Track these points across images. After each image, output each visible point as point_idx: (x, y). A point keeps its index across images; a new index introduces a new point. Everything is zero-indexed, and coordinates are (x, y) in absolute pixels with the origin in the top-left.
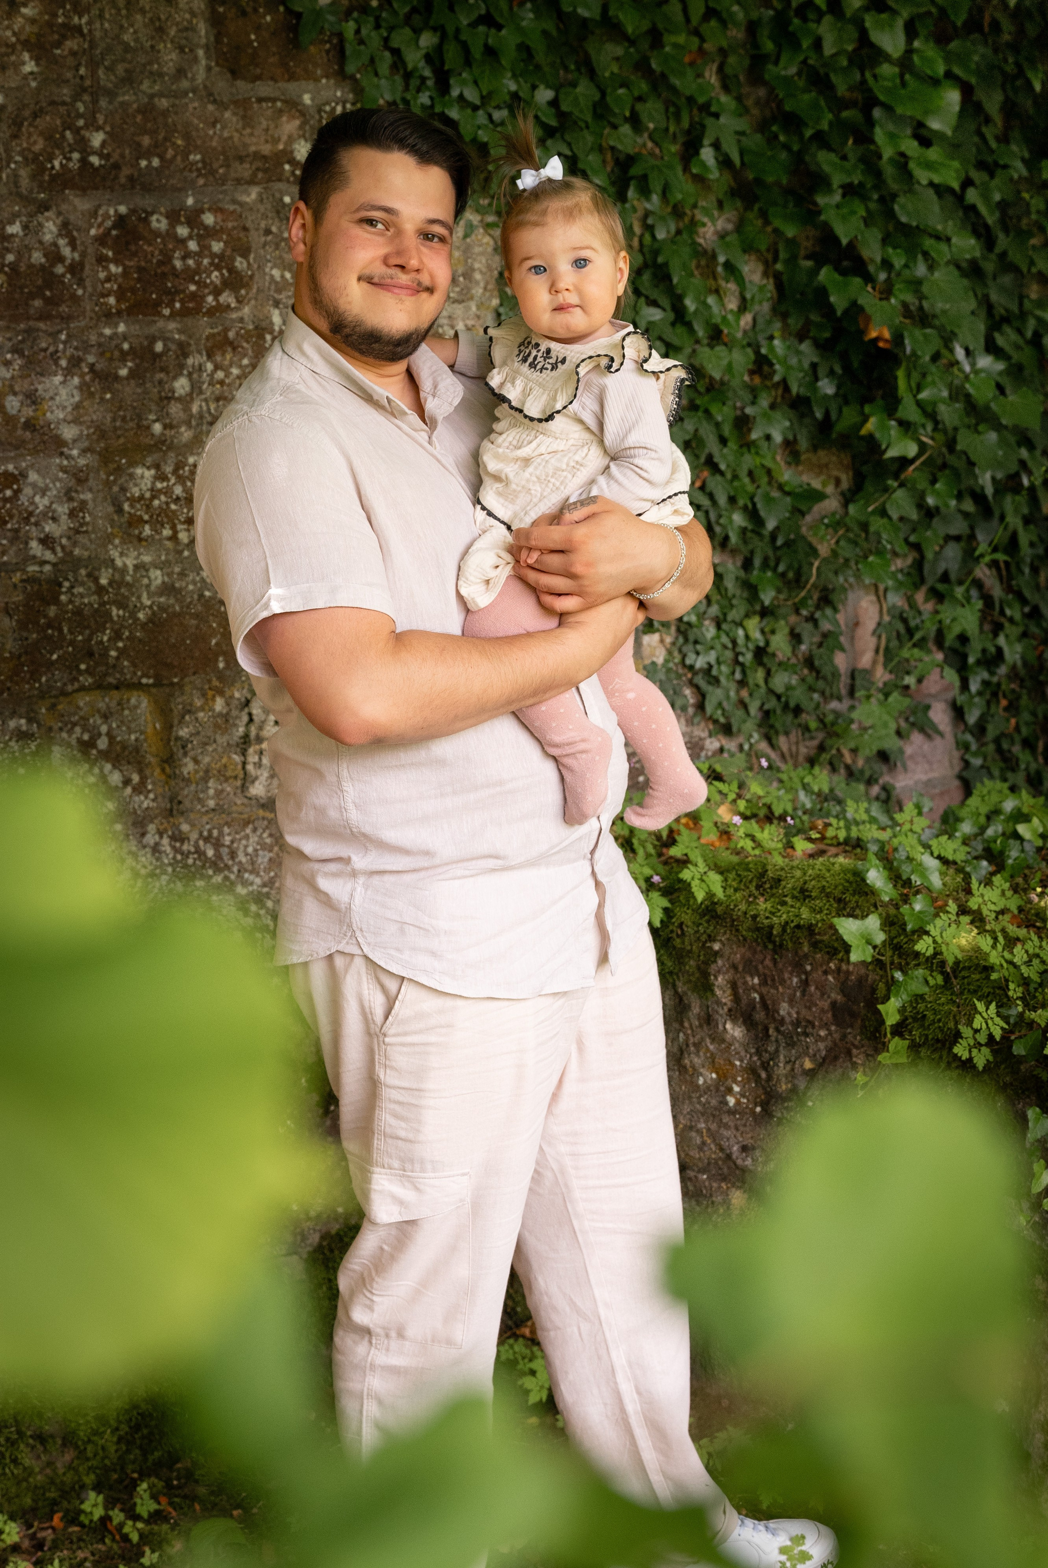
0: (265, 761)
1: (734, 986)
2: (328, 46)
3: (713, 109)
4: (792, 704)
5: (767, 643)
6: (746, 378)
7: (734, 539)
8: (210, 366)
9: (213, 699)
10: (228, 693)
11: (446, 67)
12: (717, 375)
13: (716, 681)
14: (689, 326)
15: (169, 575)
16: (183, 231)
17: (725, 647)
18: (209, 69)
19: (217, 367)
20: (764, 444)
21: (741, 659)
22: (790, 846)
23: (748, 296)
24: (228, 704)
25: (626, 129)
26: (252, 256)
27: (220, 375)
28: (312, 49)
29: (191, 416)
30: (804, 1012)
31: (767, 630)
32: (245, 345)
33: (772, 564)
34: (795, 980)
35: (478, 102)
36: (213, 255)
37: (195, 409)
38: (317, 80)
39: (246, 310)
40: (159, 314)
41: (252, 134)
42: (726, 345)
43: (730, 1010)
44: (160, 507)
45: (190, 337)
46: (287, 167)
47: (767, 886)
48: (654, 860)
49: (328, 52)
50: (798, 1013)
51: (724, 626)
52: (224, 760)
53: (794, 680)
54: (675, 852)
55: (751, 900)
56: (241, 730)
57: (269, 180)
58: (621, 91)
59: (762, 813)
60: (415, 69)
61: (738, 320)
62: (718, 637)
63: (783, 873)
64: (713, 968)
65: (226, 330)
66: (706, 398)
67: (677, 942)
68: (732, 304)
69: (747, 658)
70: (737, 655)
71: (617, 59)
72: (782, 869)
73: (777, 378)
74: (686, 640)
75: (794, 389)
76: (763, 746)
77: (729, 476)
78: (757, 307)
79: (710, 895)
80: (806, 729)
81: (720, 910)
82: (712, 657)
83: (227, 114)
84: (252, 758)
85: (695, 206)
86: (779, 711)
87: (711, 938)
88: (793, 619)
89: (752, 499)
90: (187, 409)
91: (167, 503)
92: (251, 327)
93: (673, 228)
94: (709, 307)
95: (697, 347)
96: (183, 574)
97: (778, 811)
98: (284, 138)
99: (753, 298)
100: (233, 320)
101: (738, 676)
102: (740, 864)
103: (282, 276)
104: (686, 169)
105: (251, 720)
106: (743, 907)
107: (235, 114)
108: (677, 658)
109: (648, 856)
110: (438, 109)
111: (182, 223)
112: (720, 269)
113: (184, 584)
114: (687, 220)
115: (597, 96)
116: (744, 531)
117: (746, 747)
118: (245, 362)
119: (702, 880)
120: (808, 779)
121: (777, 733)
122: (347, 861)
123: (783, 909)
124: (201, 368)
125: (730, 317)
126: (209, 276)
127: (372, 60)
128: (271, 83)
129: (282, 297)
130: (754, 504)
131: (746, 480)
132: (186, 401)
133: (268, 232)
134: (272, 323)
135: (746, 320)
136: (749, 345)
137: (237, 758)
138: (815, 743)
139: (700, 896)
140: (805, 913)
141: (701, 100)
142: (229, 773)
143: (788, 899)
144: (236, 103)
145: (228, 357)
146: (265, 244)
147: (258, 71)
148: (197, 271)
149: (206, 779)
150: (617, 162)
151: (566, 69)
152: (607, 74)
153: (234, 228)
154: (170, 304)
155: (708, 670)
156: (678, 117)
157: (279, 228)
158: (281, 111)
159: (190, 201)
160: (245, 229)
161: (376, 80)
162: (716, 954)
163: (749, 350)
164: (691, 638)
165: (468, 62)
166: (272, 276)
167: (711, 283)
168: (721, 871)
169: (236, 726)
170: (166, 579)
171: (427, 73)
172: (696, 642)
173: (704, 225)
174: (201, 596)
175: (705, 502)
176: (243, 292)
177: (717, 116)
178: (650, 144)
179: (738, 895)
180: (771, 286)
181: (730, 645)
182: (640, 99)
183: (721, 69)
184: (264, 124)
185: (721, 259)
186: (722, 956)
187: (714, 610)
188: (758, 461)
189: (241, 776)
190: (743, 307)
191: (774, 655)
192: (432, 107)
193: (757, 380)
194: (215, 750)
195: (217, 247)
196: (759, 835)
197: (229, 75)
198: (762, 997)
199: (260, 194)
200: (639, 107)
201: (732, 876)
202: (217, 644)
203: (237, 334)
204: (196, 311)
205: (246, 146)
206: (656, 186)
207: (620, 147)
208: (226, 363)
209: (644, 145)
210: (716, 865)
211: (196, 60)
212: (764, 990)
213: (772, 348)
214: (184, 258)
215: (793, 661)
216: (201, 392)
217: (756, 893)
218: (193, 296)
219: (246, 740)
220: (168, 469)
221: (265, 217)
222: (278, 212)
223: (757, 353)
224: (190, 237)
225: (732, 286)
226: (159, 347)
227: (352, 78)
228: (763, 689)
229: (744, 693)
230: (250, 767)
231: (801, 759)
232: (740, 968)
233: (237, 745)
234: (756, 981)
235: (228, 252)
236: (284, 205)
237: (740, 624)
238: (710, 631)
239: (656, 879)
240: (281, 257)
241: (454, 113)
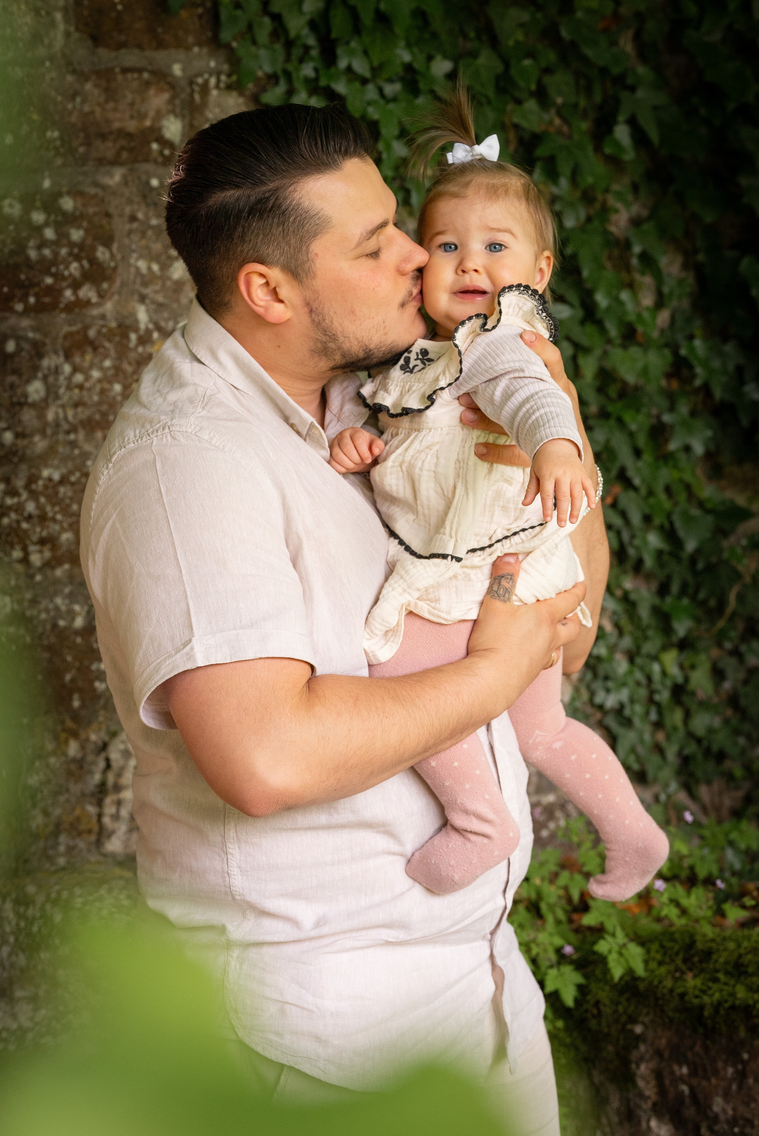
0: (124, 813)
1: (658, 1075)
2: (200, 10)
3: (630, 81)
4: (715, 748)
5: (687, 680)
6: (663, 383)
7: (649, 562)
8: (67, 369)
9: (66, 742)
10: (83, 735)
11: (333, 35)
12: (631, 379)
13: (628, 723)
14: (600, 324)
15: (20, 602)
16: (38, 217)
17: (638, 684)
18: (67, 35)
19: (76, 369)
20: (682, 456)
21: (657, 697)
22: (721, 913)
23: (666, 290)
24: (83, 747)
25: (531, 105)
26: (115, 246)
27: (79, 378)
28: (184, 14)
29: (46, 424)
30: (742, 1109)
31: (687, 664)
32: (107, 344)
33: (691, 591)
34: (730, 1070)
35: (367, 74)
36: (72, 245)
37: (50, 416)
38: (188, 48)
39: (109, 306)
40: (11, 310)
41: (115, 109)
42: (640, 345)
43: (655, 1105)
44: (10, 526)
45: (46, 335)
46: (155, 146)
47: (696, 959)
48: (565, 927)
49: (200, 17)
50: (734, 1109)
51: (639, 661)
52: (78, 812)
53: (717, 722)
54: (588, 920)
55: (678, 975)
56: (97, 777)
57: (135, 161)
58: (527, 62)
59: (684, 874)
60: (298, 37)
61: (654, 318)
62: (630, 672)
63: (714, 945)
64: (635, 1055)
65: (86, 328)
66: (619, 405)
67: (593, 1024)
68: (648, 300)
69: (664, 696)
70: (652, 692)
71: (522, 25)
72: (713, 940)
73: (698, 382)
74: (595, 675)
75: (718, 394)
76: (682, 797)
77: (643, 491)
78: (674, 303)
79: (630, 972)
80: (730, 777)
81: (642, 986)
82: (624, 695)
83: (88, 86)
84: (109, 809)
85: (607, 190)
86: (700, 757)
87: (633, 1020)
88: (715, 652)
89: (669, 516)
90: (41, 416)
91: (18, 522)
92: (113, 324)
93: (582, 214)
94: (621, 303)
95: (609, 348)
96: (34, 602)
97: (702, 873)
98: (152, 114)
99: (671, 294)
100: (94, 318)
101: (653, 716)
102: (664, 933)
103: (149, 269)
104: (598, 148)
105: (108, 766)
106: (669, 983)
107: (96, 86)
108: (585, 696)
109: (558, 922)
110: (323, 83)
111: (37, 209)
112: (634, 261)
113: (35, 612)
114: (598, 205)
115: (500, 68)
116: (659, 554)
117: (663, 797)
118: (107, 363)
119: (621, 954)
120: (734, 836)
121: (697, 782)
122: (222, 930)
123: (715, 987)
124: (57, 371)
125: (646, 315)
126: (67, 267)
127: (250, 27)
128: (137, 51)
129: (148, 291)
130: (671, 523)
131: (662, 496)
132: (41, 407)
133: (133, 218)
134: (137, 321)
135: (664, 317)
136: (667, 345)
137: (92, 810)
138: (740, 794)
139: (617, 972)
140: (741, 992)
141: (616, 71)
142: (83, 827)
143: (721, 976)
144: (98, 73)
145: (88, 357)
146: (130, 232)
147: (123, 38)
148: (54, 262)
149: (56, 833)
150: (521, 141)
151: (465, 37)
152: (511, 43)
153: (95, 214)
154: (24, 299)
155: (619, 711)
156: (589, 90)
157: (146, 215)
158: (147, 84)
159: (47, 184)
160: (108, 215)
161: (253, 49)
162: (639, 1038)
163: (667, 352)
164: (601, 673)
165: (357, 29)
166: (138, 269)
167: (624, 276)
168: (642, 941)
169: (91, 773)
170: (16, 606)
171: (311, 41)
172: (606, 678)
173: (617, 211)
174: (55, 626)
175: (617, 521)
176: (105, 285)
177: (632, 89)
178: (557, 121)
179: (663, 970)
180: (691, 279)
181: (644, 681)
182: (547, 71)
183: (637, 37)
184: (129, 97)
185: (637, 249)
186: (645, 1041)
187: (627, 642)
188: (676, 475)
189: (96, 828)
190: (660, 303)
191: (693, 694)
192: (317, 79)
193: (675, 385)
194: (67, 801)
195: (76, 235)
196: (685, 902)
197: (89, 42)
198: (692, 1089)
199: (124, 177)
200: (547, 80)
201: (655, 947)
202: (73, 680)
203: (99, 332)
204: (53, 307)
205: (108, 121)
206: (565, 168)
207: (524, 124)
208: (86, 364)
209: (551, 123)
210: (636, 934)
211: (53, 24)
212: (694, 1082)
213: (692, 349)
214: (39, 248)
215: (715, 700)
216: (57, 397)
217: (683, 967)
218: (50, 290)
219: (102, 789)
220: (20, 483)
221: (130, 201)
222: (144, 197)
223: (675, 353)
224: (47, 224)
225: (648, 280)
226: (11, 346)
227: (228, 47)
228: (681, 732)
229: (661, 737)
230: (106, 820)
231: (725, 812)
232: (666, 1054)
233: (93, 794)
234: (685, 1070)
235: (89, 241)
236: (151, 189)
237: (655, 658)
238: (622, 666)
239: (568, 950)
240: (147, 247)
241: (341, 87)
